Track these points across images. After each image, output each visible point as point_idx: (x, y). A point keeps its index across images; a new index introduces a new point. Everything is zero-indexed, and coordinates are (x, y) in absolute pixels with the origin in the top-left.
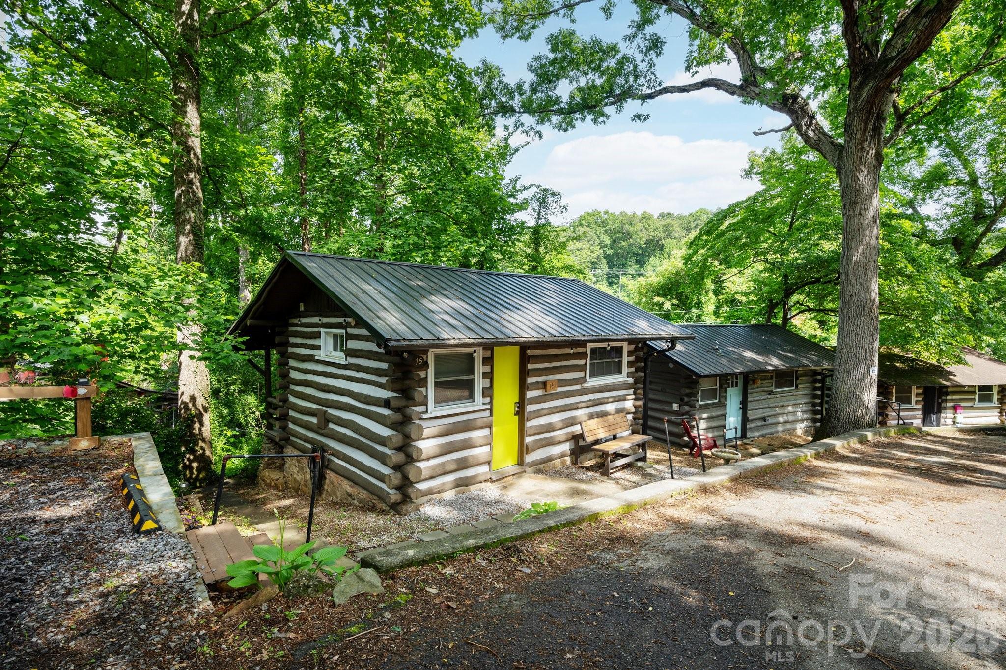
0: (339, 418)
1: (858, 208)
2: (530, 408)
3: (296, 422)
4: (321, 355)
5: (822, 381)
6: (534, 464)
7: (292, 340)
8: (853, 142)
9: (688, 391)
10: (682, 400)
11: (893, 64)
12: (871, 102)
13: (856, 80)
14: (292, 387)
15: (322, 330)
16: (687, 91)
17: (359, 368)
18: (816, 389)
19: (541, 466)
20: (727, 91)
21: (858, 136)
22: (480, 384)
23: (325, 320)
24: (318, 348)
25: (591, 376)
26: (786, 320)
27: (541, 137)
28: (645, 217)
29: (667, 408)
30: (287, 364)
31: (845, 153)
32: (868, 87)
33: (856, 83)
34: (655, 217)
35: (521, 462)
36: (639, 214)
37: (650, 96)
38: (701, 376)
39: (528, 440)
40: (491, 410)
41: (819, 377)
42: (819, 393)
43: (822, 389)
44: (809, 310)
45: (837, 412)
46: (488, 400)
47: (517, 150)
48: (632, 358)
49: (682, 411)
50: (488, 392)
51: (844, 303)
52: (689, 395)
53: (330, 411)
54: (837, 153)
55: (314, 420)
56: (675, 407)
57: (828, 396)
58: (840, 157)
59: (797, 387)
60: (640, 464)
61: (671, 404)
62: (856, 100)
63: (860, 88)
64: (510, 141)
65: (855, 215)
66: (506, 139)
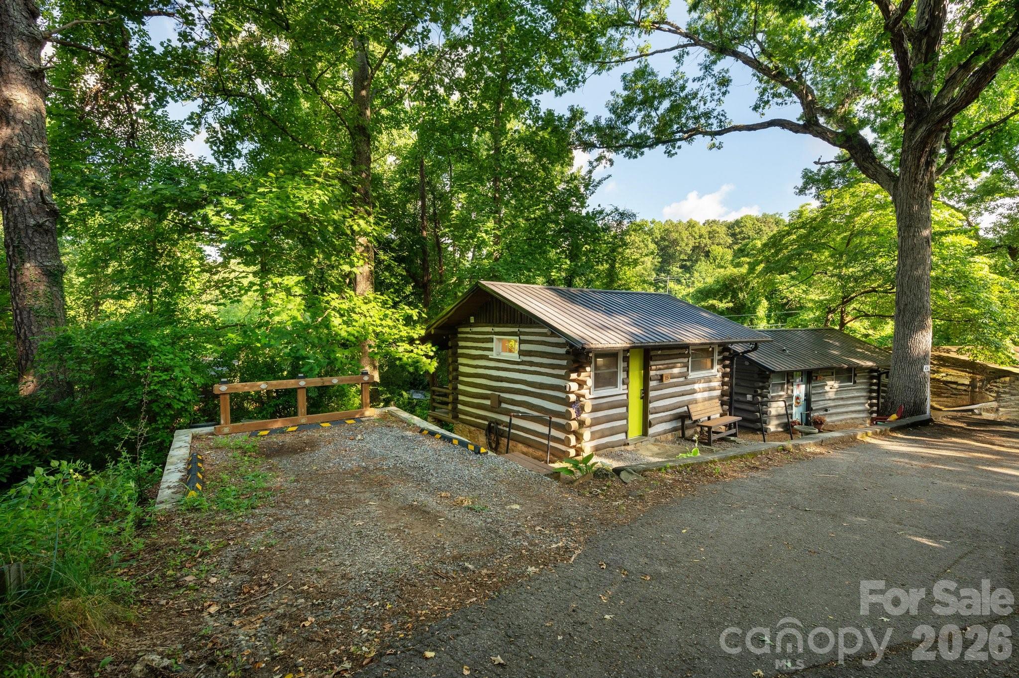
0: (513, 400)
1: (912, 230)
2: (652, 394)
3: (465, 404)
4: (493, 355)
5: (878, 378)
6: (654, 436)
7: (461, 344)
8: (908, 175)
9: (761, 384)
10: (755, 392)
11: (944, 112)
12: (924, 142)
13: (910, 123)
14: (461, 378)
15: (495, 337)
16: (755, 129)
17: (532, 364)
18: (872, 384)
19: (658, 437)
20: (791, 130)
21: (912, 170)
22: (621, 376)
23: (497, 329)
24: (491, 349)
25: (692, 371)
26: (842, 324)
27: (612, 164)
28: (691, 225)
29: (741, 399)
30: (456, 361)
31: (900, 184)
32: (922, 130)
33: (911, 126)
34: (701, 224)
35: (645, 433)
36: (685, 221)
37: (719, 133)
38: (773, 372)
39: (651, 417)
40: (627, 394)
41: (876, 374)
42: (875, 388)
43: (878, 384)
44: (867, 316)
45: (892, 403)
46: (625, 387)
47: (600, 182)
48: (721, 357)
49: (755, 401)
50: (625, 382)
51: (899, 310)
52: (762, 388)
53: (502, 395)
54: (893, 184)
55: (488, 402)
56: (749, 397)
57: (884, 391)
58: (895, 186)
59: (855, 382)
60: (732, 438)
61: (745, 395)
62: (911, 141)
63: (914, 130)
64: (593, 174)
65: (909, 236)
66: (590, 172)
